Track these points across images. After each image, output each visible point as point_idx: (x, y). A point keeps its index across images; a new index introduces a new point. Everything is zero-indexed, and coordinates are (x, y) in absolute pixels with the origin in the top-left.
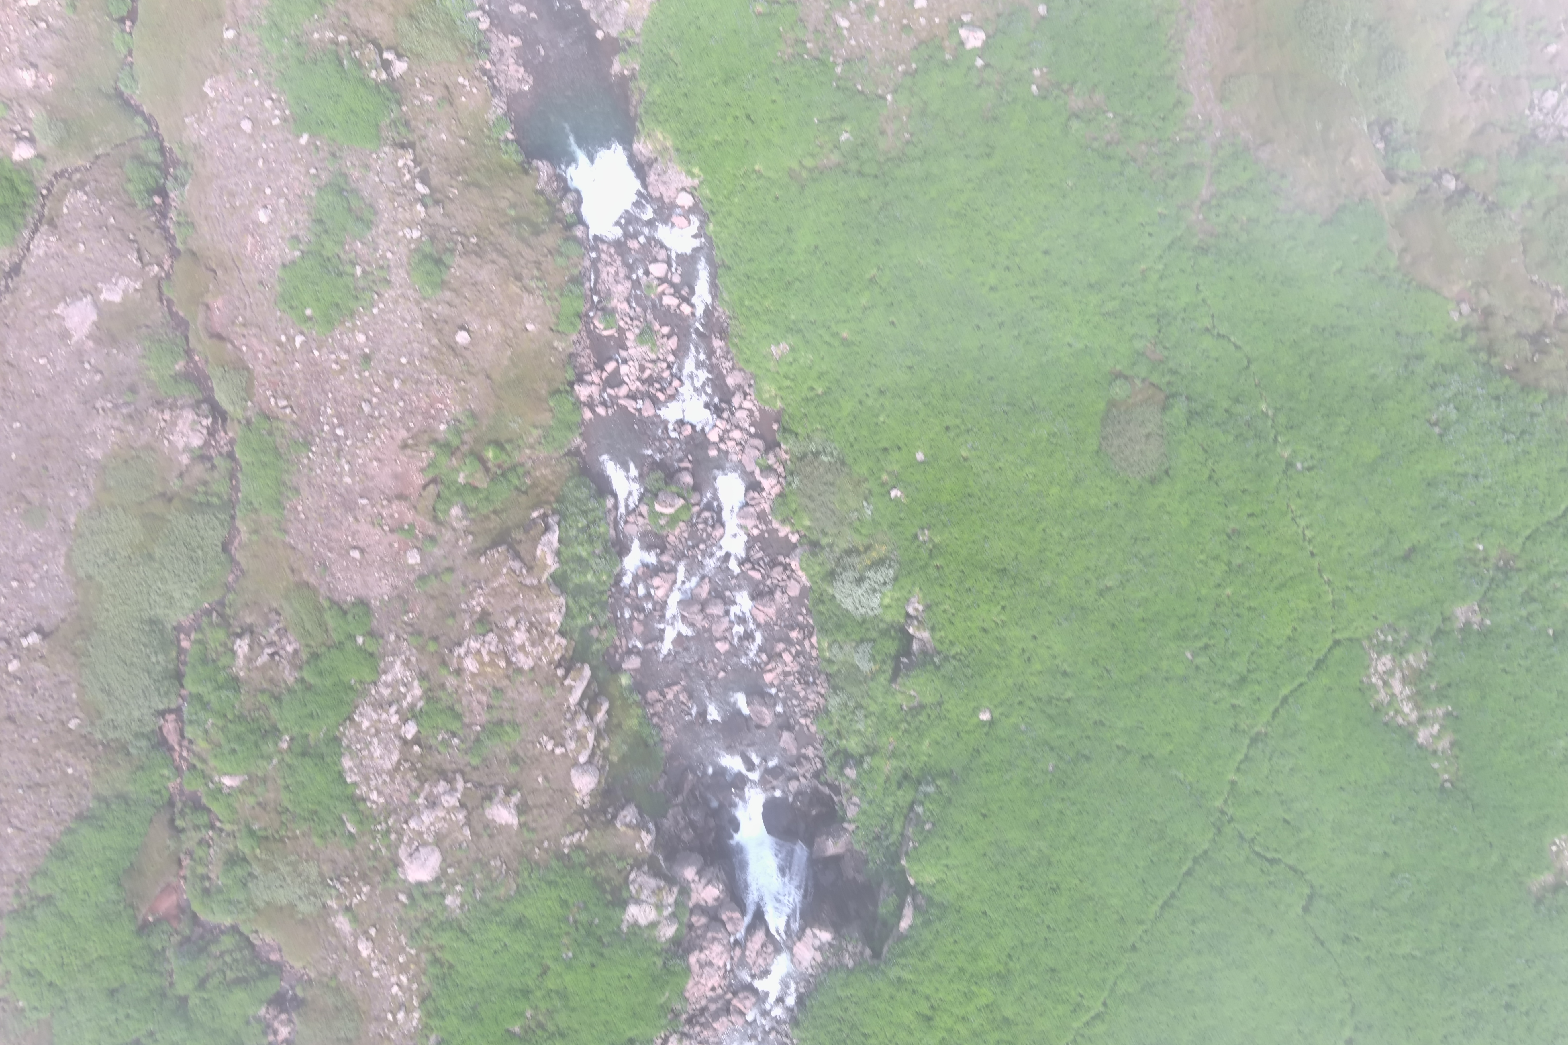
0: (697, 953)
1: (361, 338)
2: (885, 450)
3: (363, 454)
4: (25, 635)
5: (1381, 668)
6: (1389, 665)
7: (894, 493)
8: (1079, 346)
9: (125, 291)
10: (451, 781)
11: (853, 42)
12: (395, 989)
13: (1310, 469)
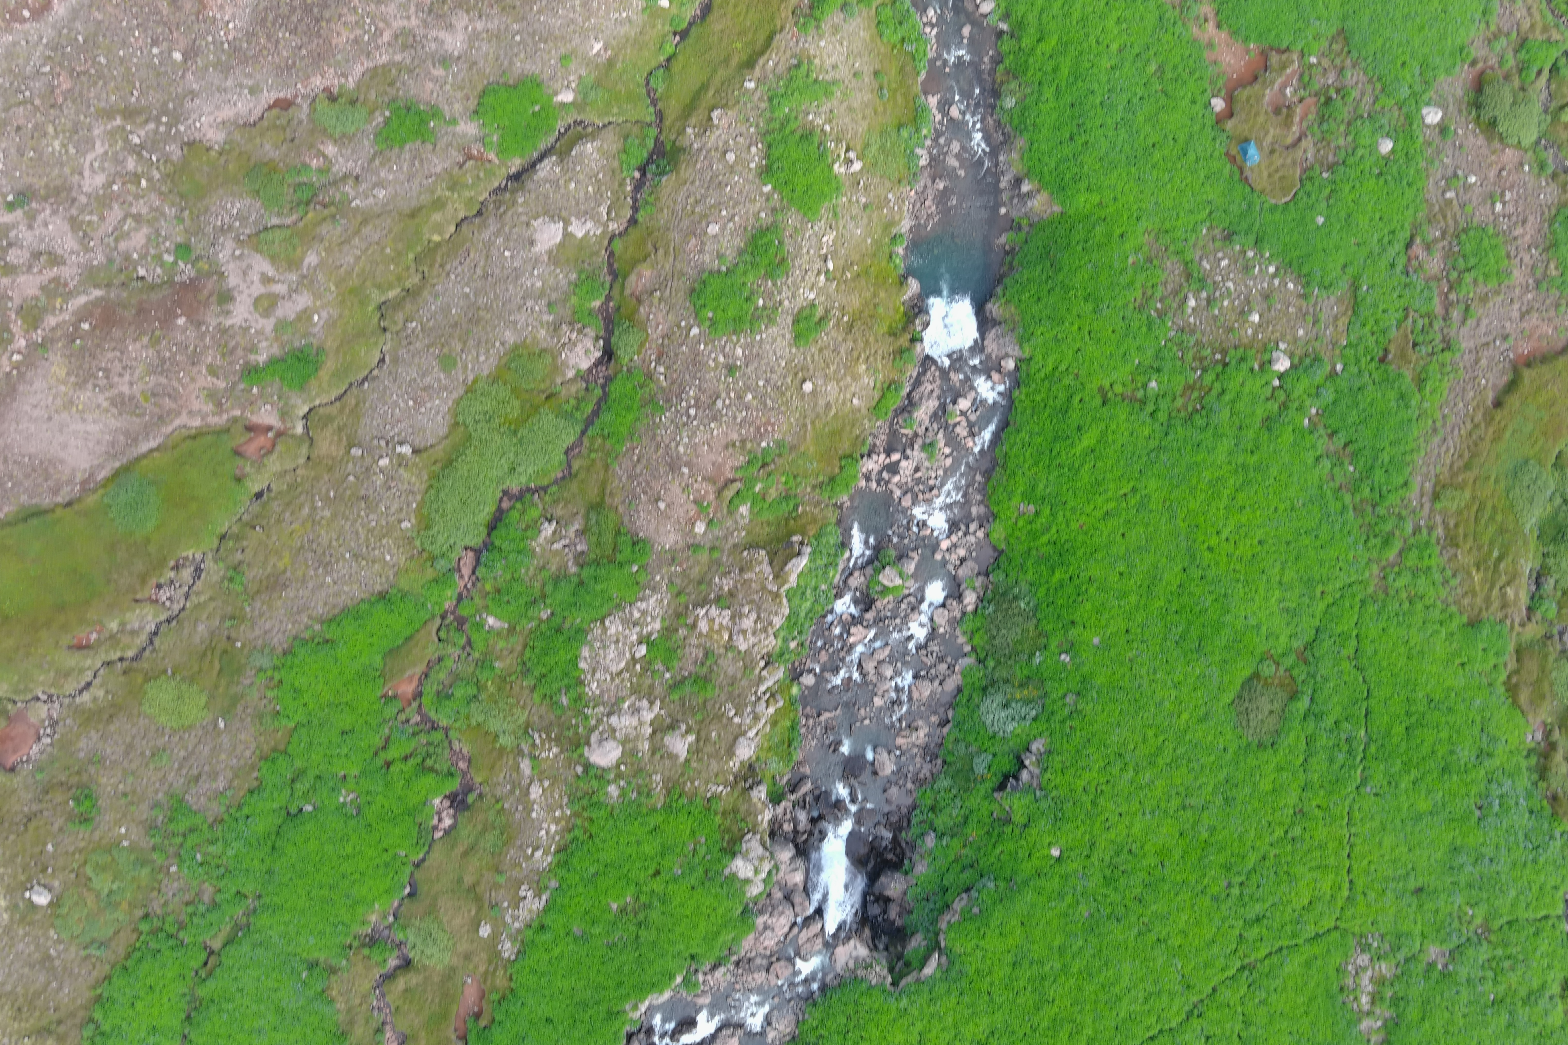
0: (766, 917)
1: (739, 352)
2: (1073, 623)
3: (700, 437)
4: (401, 443)
5: (1359, 961)
6: (1367, 962)
7: (1063, 656)
8: (1253, 622)
9: (587, 233)
10: (651, 703)
11: (1192, 320)
12: (543, 833)
13: (1376, 795)
